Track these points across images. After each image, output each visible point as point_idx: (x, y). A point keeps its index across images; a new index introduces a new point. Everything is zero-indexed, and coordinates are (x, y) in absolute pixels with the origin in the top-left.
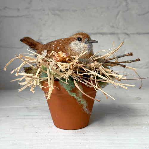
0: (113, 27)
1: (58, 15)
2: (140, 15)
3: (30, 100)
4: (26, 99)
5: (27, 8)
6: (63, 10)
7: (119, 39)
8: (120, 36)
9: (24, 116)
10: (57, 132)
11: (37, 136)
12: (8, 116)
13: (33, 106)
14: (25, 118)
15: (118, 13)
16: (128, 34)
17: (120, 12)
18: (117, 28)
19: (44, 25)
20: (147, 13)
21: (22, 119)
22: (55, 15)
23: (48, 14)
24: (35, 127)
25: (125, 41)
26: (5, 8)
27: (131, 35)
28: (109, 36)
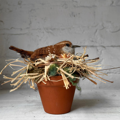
0: (93, 41)
1: (51, 32)
2: (113, 32)
3: (30, 96)
4: (27, 96)
5: (27, 28)
6: (54, 29)
7: (97, 50)
8: (98, 48)
9: (25, 106)
10: (50, 117)
11: (35, 119)
12: (13, 106)
13: (32, 100)
14: (26, 108)
15: (96, 31)
16: (104, 47)
17: (98, 30)
18: (96, 42)
19: (40, 40)
20: (119, 30)
21: (24, 108)
22: (48, 32)
23: (43, 32)
24: (34, 114)
25: (103, 52)
26: (12, 28)
27: (106, 47)
28: (90, 48)
